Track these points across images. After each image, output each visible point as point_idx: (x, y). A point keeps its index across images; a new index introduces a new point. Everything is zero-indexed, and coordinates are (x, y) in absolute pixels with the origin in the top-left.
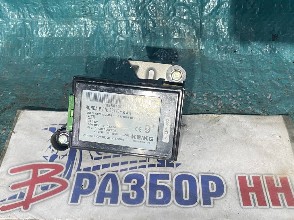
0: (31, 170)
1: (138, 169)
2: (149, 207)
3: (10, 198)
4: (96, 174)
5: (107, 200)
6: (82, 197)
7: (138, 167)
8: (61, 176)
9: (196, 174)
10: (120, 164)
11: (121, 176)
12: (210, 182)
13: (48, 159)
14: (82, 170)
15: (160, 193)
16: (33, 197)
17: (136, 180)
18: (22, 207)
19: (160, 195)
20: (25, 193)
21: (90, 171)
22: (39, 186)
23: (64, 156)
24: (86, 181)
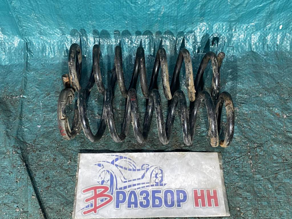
0: (93, 190)
1: (146, 188)
2: (153, 209)
3: (86, 207)
4: (126, 191)
5: (133, 206)
6: (121, 205)
7: (146, 187)
8: (108, 193)
9: (174, 189)
10: (137, 185)
11: (138, 192)
12: (180, 194)
13: (100, 183)
14: (118, 189)
15: (157, 201)
16: (97, 206)
17: (145, 194)
18: (93, 212)
19: (157, 202)
20: (93, 204)
21: (122, 189)
22: (99, 199)
23: (108, 181)
24: (121, 195)
